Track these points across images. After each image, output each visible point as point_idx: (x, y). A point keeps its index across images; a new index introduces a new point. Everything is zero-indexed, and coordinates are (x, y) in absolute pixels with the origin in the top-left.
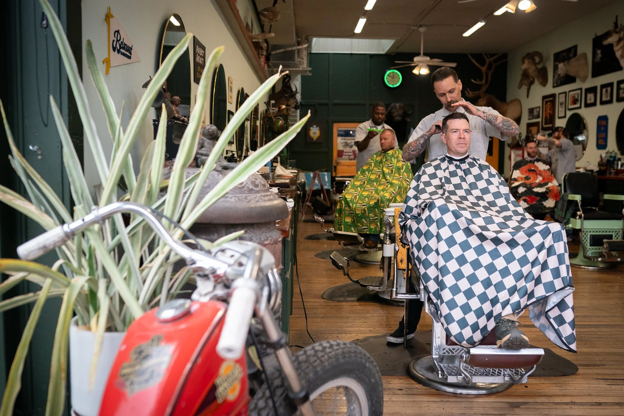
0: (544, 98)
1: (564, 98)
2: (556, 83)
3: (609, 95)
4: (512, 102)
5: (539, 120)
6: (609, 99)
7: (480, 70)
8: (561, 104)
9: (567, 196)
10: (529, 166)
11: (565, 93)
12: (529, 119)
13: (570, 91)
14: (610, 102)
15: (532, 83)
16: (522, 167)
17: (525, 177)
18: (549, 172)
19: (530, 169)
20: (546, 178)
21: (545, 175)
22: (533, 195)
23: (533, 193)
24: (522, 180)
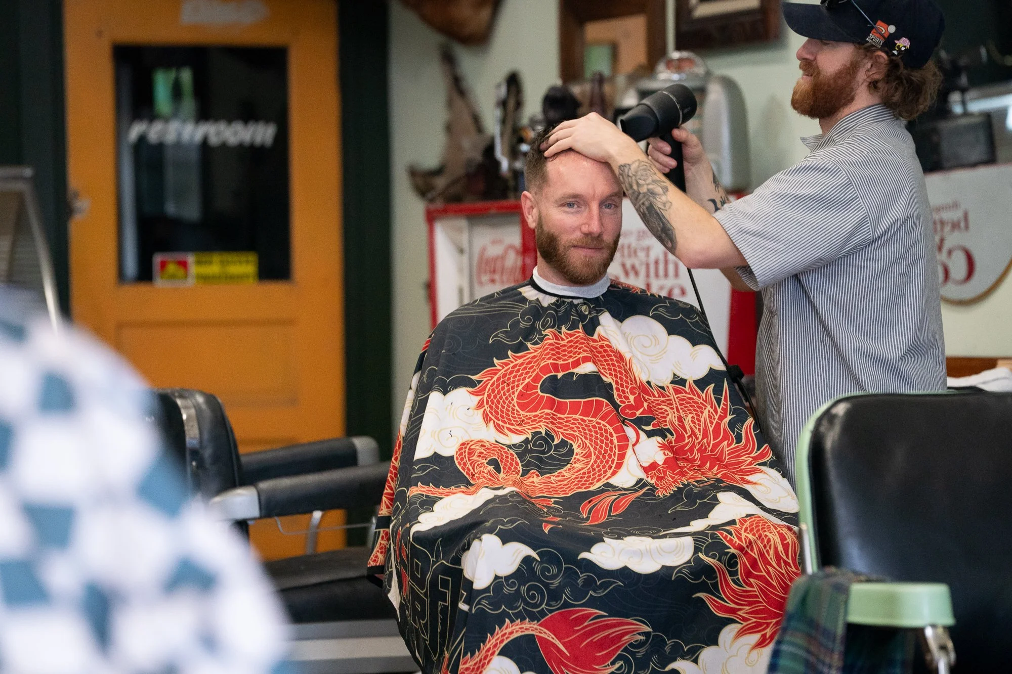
9: (842, 590)
10: (557, 350)
16: (495, 361)
17: (520, 446)
18: (719, 403)
19: (560, 375)
20: (691, 450)
21: (688, 428)
22: (592, 603)
23: (589, 583)
24: (502, 475)
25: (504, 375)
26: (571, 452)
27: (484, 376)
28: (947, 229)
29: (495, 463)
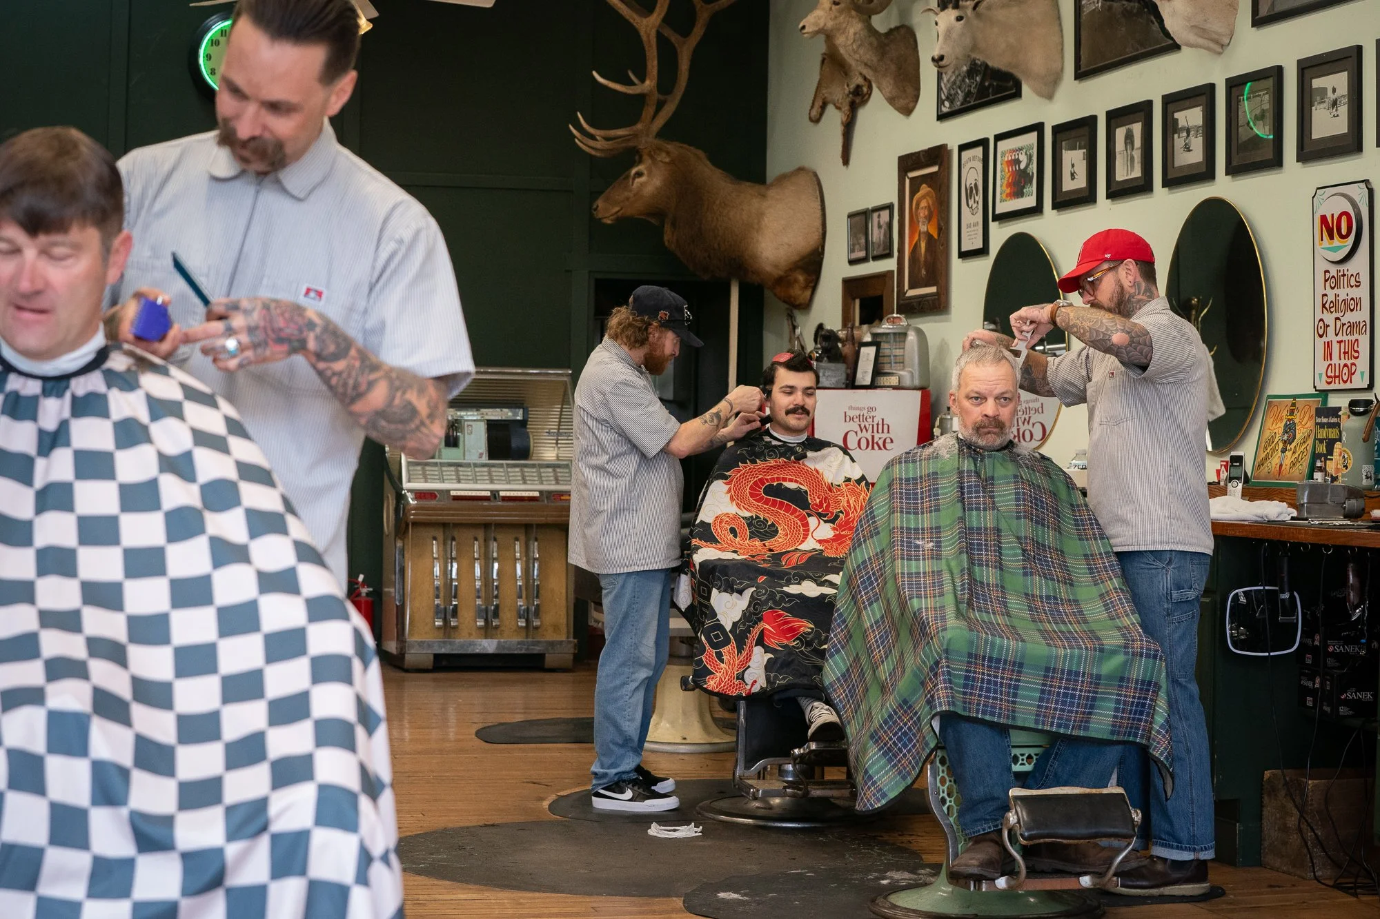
0: (907, 163)
1: (979, 166)
2: (951, 98)
3: (1137, 154)
4: (783, 179)
5: (890, 265)
6: (1137, 173)
7: (633, 32)
8: (970, 193)
11: (983, 143)
12: (852, 262)
13: (999, 137)
14: (1142, 187)
15: (858, 98)
16: (740, 464)
17: (749, 519)
18: (868, 490)
19: (775, 484)
20: (853, 521)
21: (852, 506)
22: (784, 609)
23: (782, 599)
24: (738, 539)
25: (744, 474)
26: (777, 531)
27: (734, 472)
28: (1033, 412)
29: (733, 531)
